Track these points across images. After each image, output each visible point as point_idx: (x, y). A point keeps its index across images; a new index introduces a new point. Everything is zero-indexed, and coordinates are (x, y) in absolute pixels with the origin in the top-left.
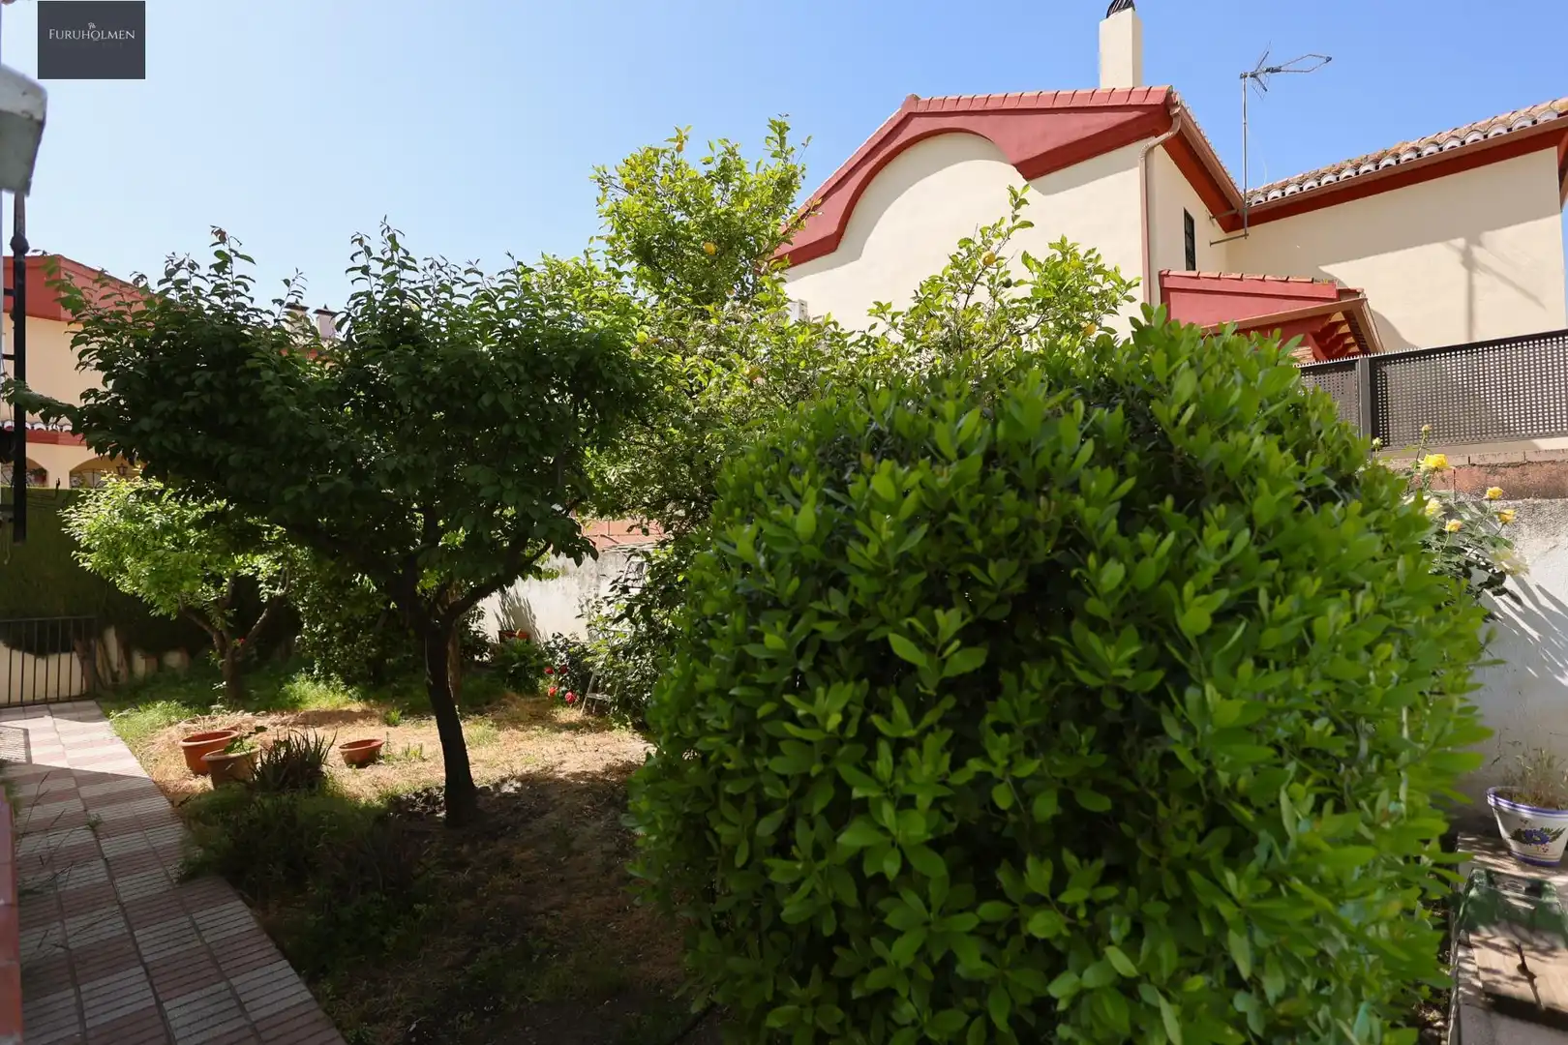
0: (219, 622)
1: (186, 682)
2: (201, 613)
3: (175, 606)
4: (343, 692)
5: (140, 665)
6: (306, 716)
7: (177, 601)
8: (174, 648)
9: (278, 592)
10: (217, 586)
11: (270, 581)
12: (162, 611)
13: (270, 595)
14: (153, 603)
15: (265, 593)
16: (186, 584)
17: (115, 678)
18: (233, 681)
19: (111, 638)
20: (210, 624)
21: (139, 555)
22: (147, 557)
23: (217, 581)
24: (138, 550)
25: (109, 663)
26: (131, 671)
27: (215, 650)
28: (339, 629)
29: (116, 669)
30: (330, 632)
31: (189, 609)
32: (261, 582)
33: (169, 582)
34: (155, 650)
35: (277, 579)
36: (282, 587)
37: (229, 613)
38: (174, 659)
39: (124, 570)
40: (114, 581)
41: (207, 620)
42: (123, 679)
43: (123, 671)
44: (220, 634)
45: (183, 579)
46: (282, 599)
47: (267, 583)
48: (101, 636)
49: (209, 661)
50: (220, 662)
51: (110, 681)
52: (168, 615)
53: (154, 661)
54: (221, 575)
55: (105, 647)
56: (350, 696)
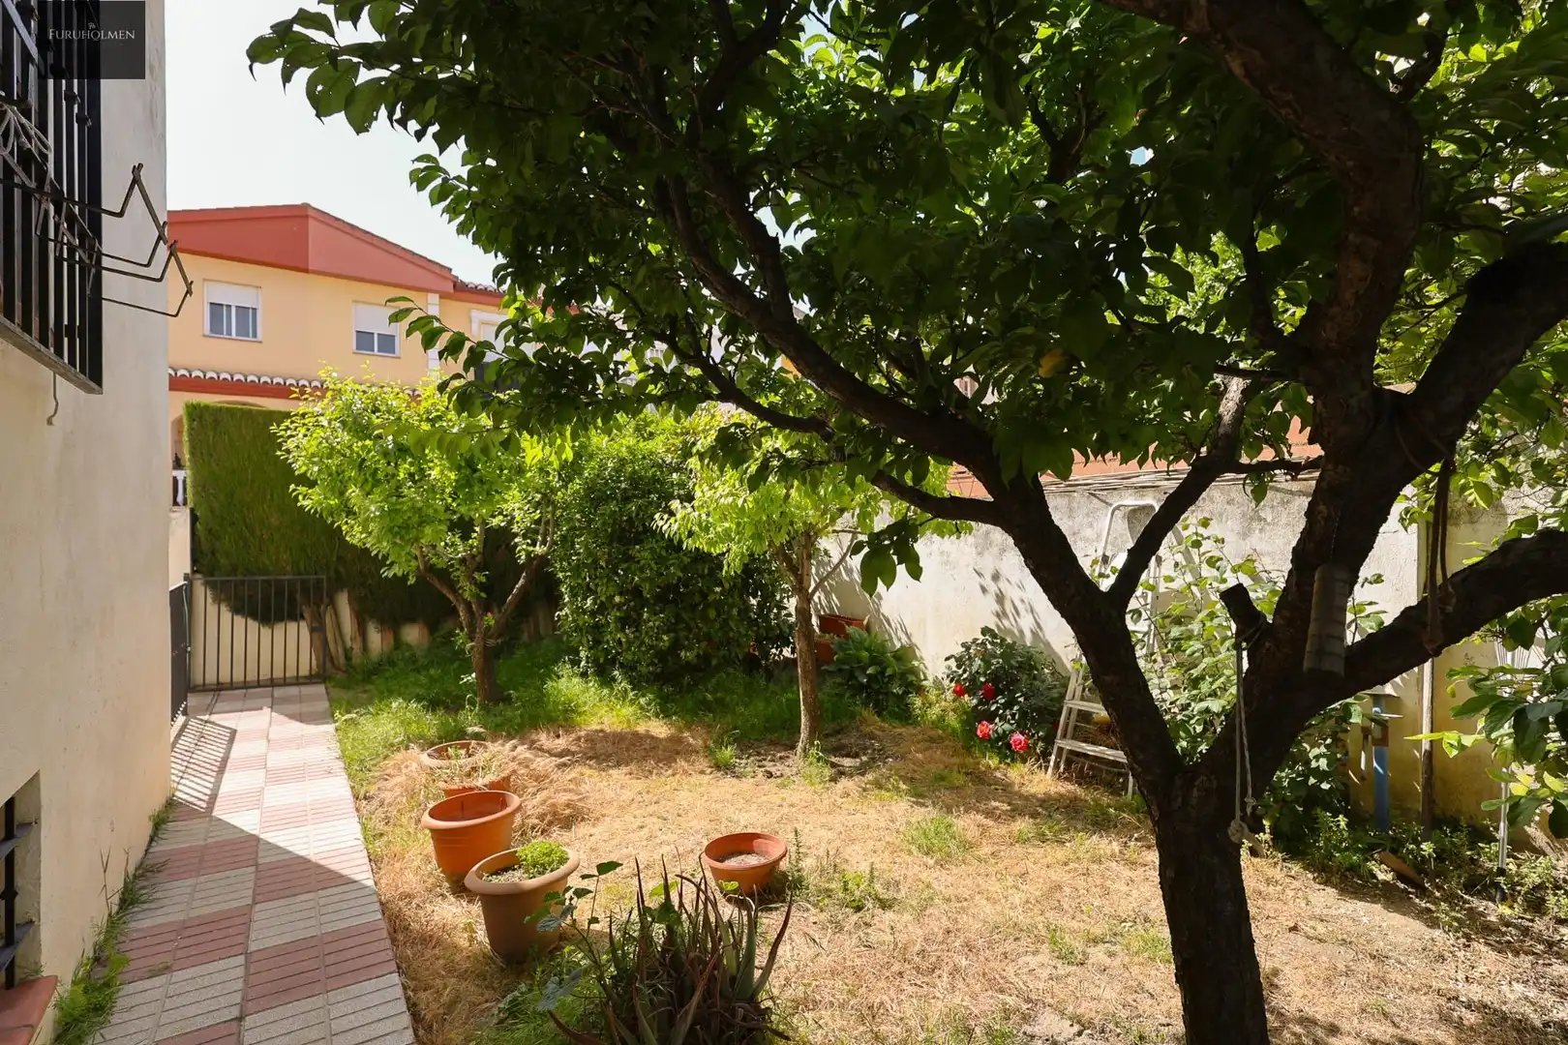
0: (468, 590)
1: (426, 668)
2: (444, 575)
3: (414, 563)
4: (632, 702)
5: (376, 639)
6: (591, 739)
7: (416, 558)
8: (412, 620)
9: (539, 550)
10: (465, 537)
11: (529, 534)
12: (397, 570)
13: (528, 554)
14: (385, 557)
15: (522, 548)
16: (428, 530)
17: (348, 658)
18: (487, 673)
19: (343, 602)
20: (454, 591)
21: (368, 488)
22: (377, 490)
23: (464, 527)
24: (366, 480)
25: (341, 635)
26: (365, 648)
27: (462, 629)
28: (619, 606)
29: (349, 644)
30: (602, 608)
31: (431, 569)
32: (516, 535)
33: (406, 527)
34: (392, 623)
35: (536, 532)
36: (544, 543)
37: (480, 577)
38: (413, 634)
39: (350, 513)
40: (339, 527)
41: (452, 586)
42: (357, 659)
43: (357, 647)
44: (468, 605)
45: (422, 523)
46: (543, 561)
47: (525, 537)
48: (332, 603)
49: (455, 642)
50: (469, 645)
51: (342, 660)
52: (405, 577)
53: (390, 637)
54: (472, 520)
55: (336, 614)
56: (642, 708)
